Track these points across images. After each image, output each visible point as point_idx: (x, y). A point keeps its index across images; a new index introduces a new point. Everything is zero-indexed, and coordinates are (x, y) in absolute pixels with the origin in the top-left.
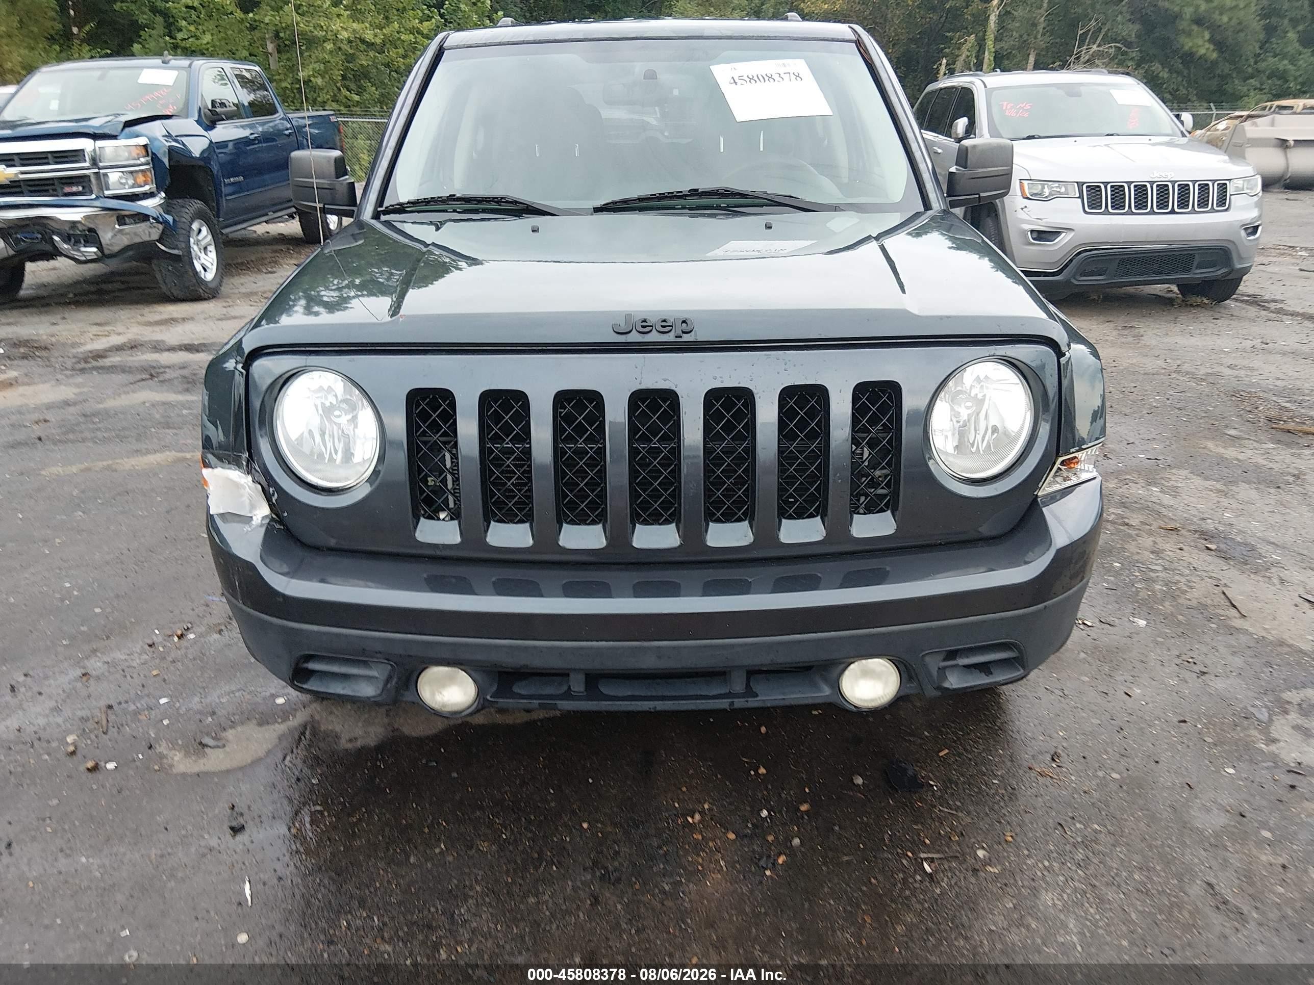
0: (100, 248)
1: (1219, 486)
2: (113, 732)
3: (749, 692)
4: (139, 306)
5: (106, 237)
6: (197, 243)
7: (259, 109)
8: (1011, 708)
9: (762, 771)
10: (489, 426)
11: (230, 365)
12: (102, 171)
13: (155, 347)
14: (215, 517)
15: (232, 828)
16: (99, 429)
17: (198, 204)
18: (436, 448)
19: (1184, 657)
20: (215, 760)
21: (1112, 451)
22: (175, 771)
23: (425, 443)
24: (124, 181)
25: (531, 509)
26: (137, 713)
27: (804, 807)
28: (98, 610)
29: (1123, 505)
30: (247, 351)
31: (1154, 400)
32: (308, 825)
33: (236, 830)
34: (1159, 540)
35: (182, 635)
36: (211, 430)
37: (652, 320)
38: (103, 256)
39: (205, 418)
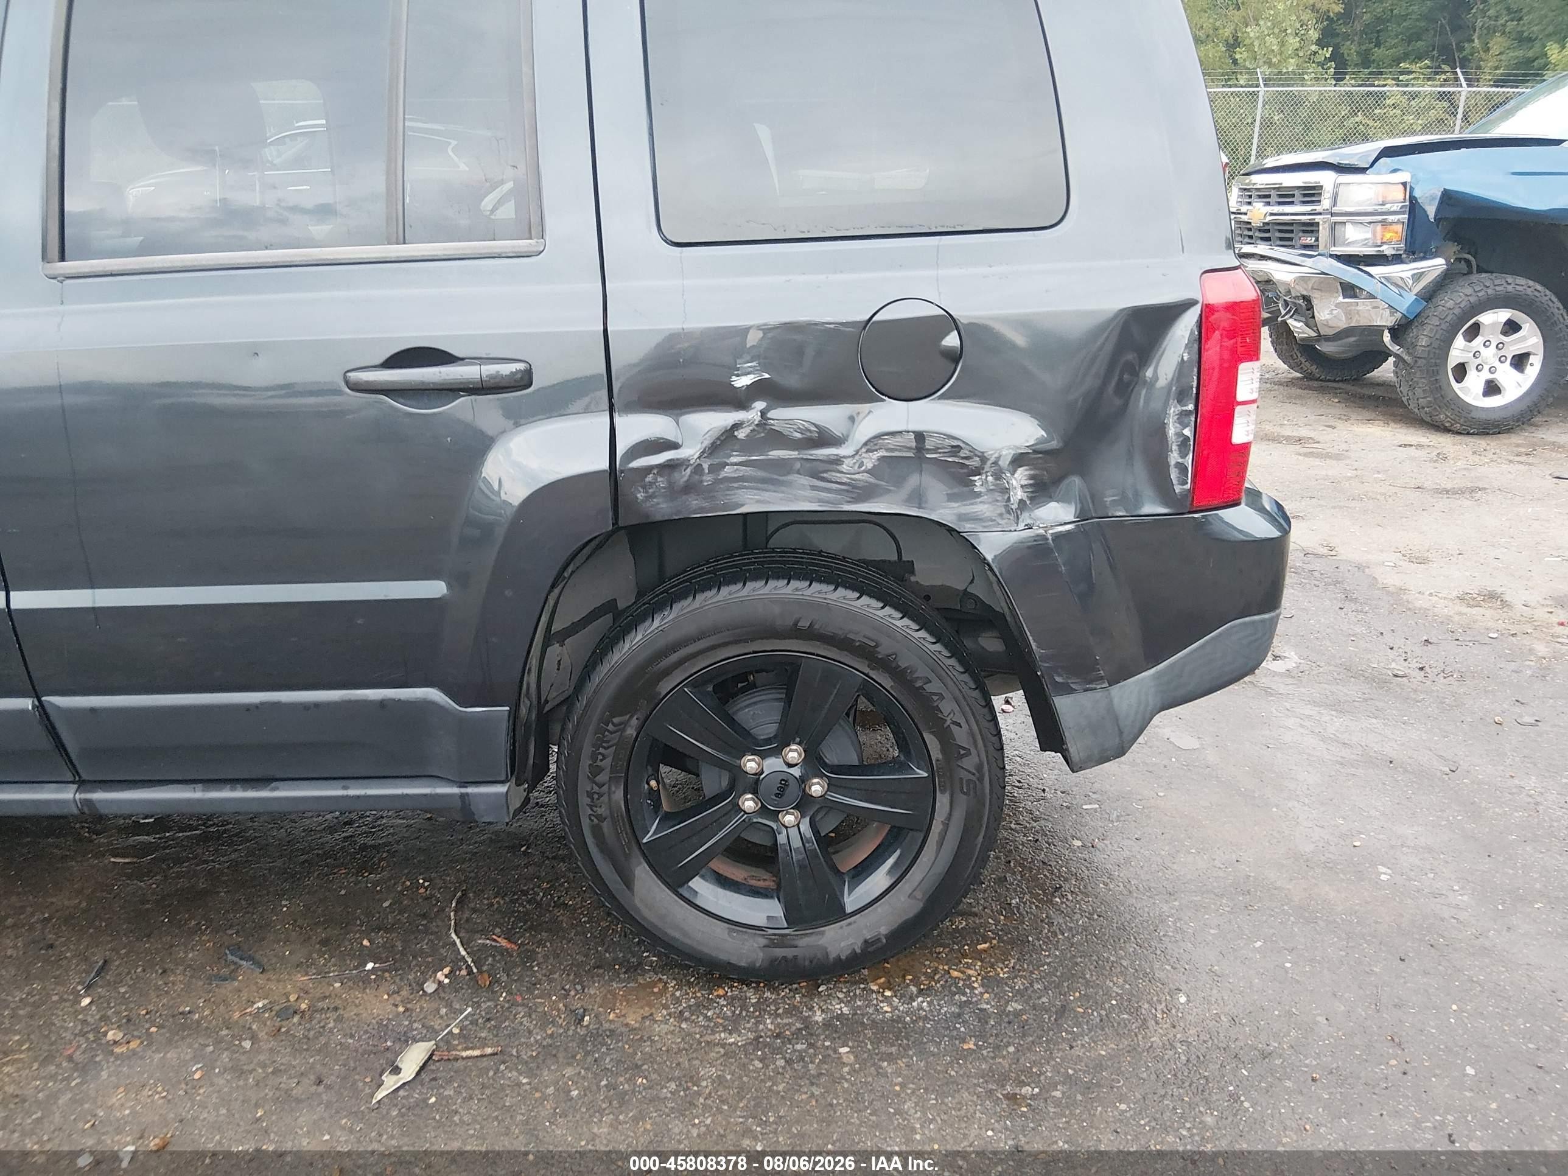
0: (1312, 324)
5: (1324, 310)
12: (1333, 219)
38: (1319, 337)
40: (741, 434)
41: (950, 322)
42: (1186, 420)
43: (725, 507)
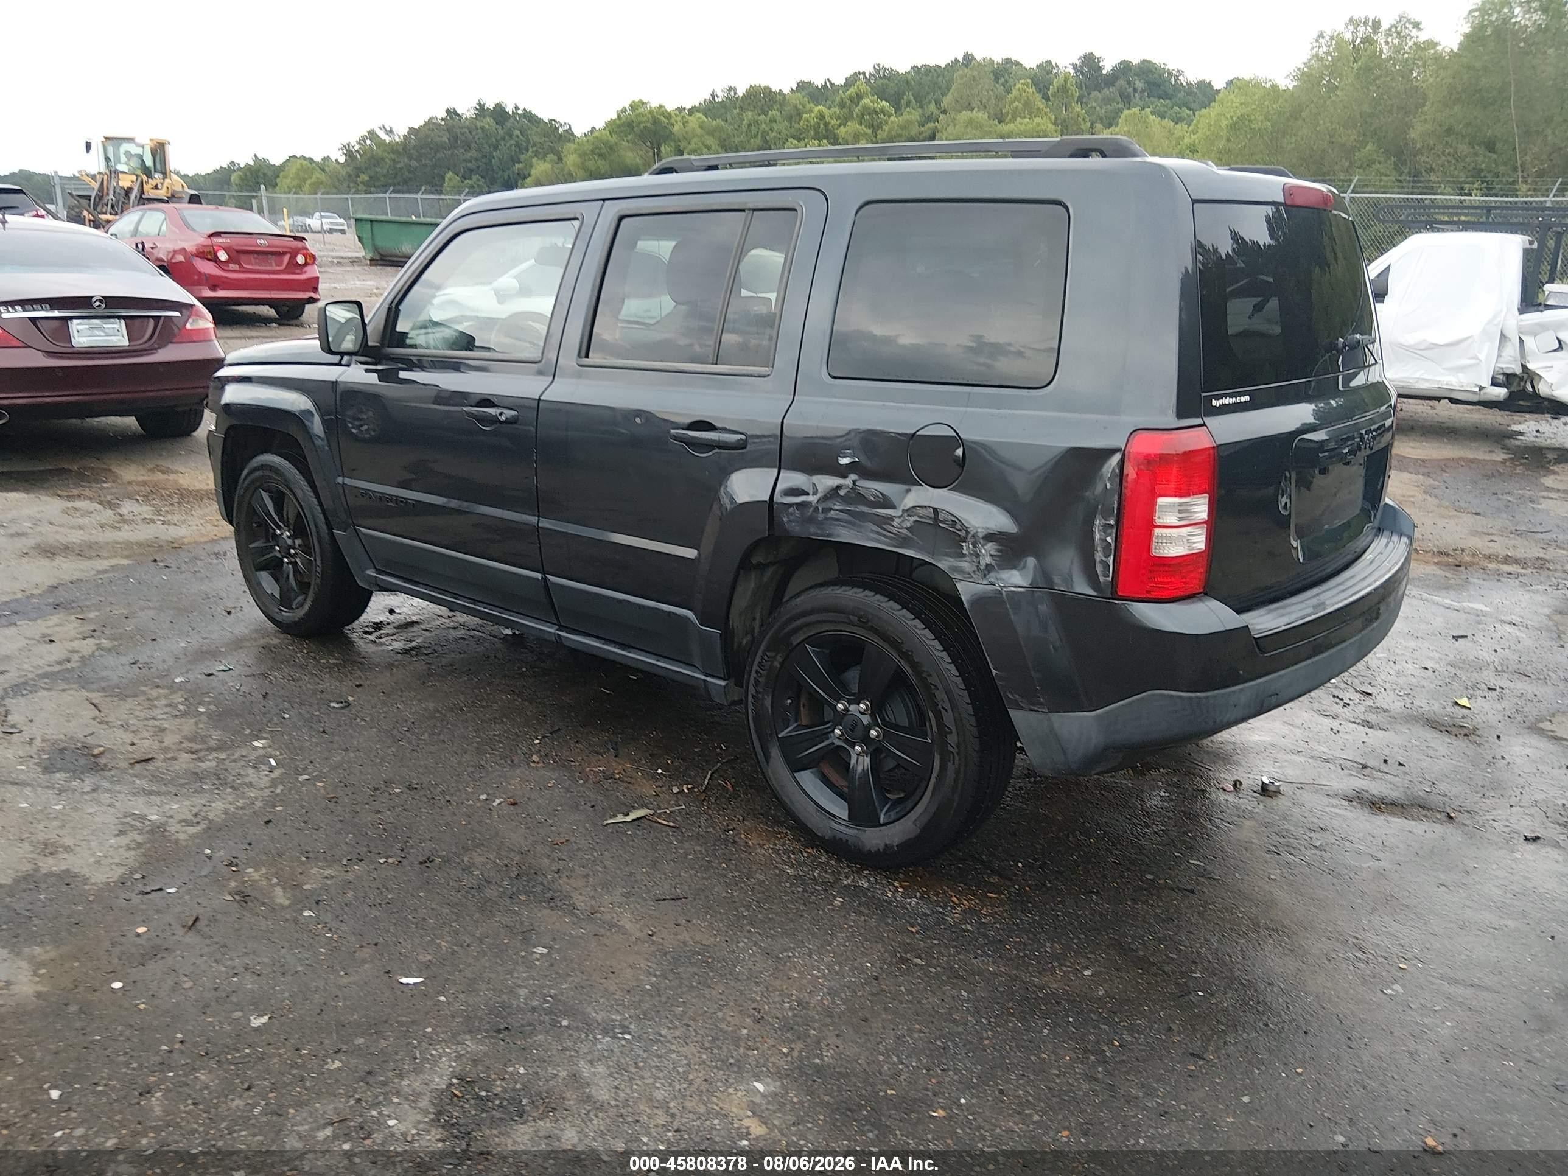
29: (199, 778)
34: (156, 746)
40: (842, 493)
41: (957, 441)
42: (1109, 531)
43: (829, 535)
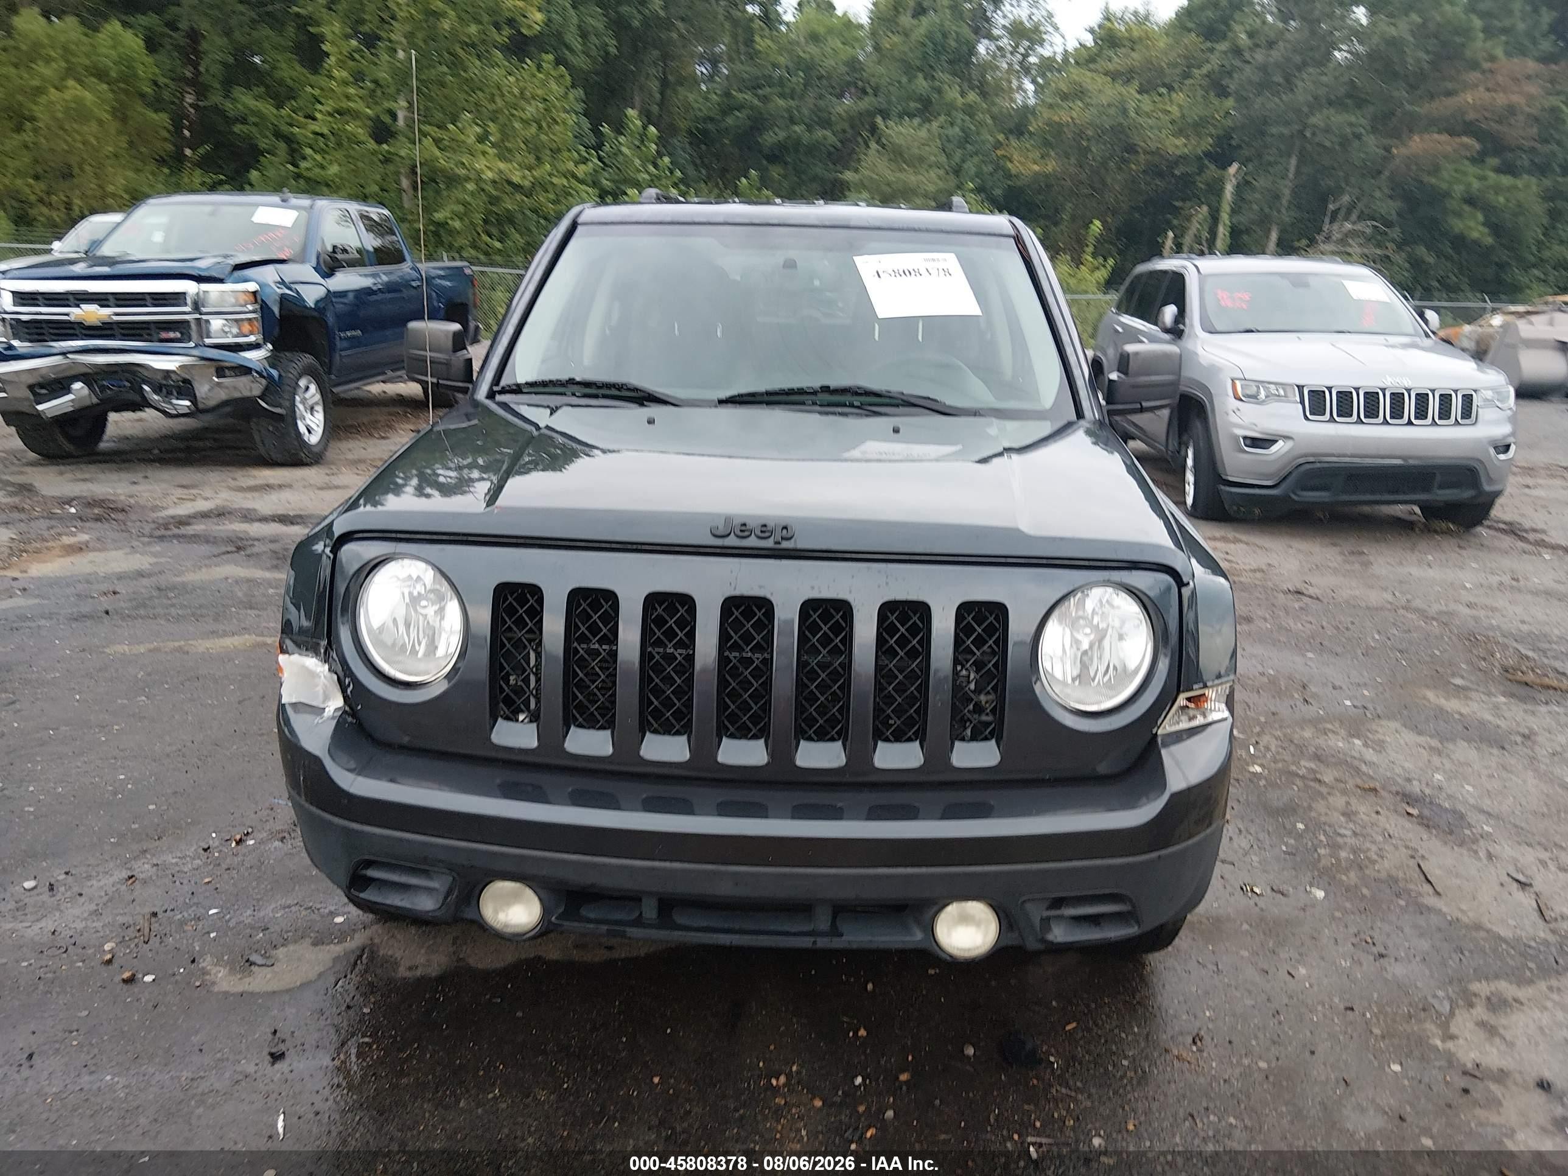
0: (194, 400)
1: (1435, 743)
2: (154, 942)
3: (835, 932)
4: (233, 469)
5: (202, 389)
6: (303, 401)
7: (385, 256)
8: (1155, 980)
9: (862, 1032)
10: (576, 625)
11: (319, 547)
12: (204, 317)
13: (246, 517)
14: (287, 707)
15: (272, 1055)
16: (173, 605)
17: (308, 359)
18: (519, 645)
19: (1362, 936)
20: (260, 981)
21: (1315, 696)
22: (216, 989)
23: (509, 640)
24: (227, 329)
25: (614, 715)
26: (183, 923)
27: (904, 1077)
28: (152, 807)
29: (1317, 757)
30: (336, 535)
31: (1374, 638)
32: (353, 1058)
33: (276, 1057)
34: (1353, 801)
35: (241, 840)
36: (293, 613)
37: (751, 524)
38: (197, 411)
39: (288, 599)
